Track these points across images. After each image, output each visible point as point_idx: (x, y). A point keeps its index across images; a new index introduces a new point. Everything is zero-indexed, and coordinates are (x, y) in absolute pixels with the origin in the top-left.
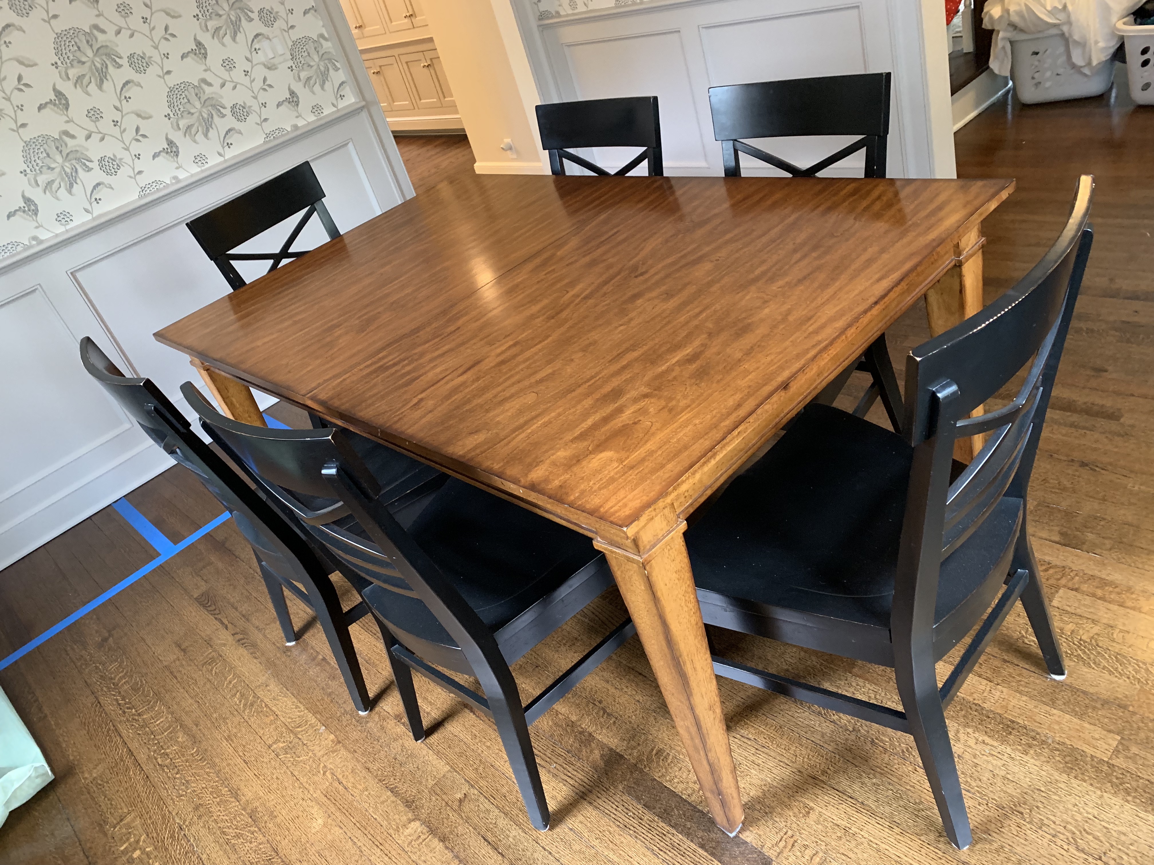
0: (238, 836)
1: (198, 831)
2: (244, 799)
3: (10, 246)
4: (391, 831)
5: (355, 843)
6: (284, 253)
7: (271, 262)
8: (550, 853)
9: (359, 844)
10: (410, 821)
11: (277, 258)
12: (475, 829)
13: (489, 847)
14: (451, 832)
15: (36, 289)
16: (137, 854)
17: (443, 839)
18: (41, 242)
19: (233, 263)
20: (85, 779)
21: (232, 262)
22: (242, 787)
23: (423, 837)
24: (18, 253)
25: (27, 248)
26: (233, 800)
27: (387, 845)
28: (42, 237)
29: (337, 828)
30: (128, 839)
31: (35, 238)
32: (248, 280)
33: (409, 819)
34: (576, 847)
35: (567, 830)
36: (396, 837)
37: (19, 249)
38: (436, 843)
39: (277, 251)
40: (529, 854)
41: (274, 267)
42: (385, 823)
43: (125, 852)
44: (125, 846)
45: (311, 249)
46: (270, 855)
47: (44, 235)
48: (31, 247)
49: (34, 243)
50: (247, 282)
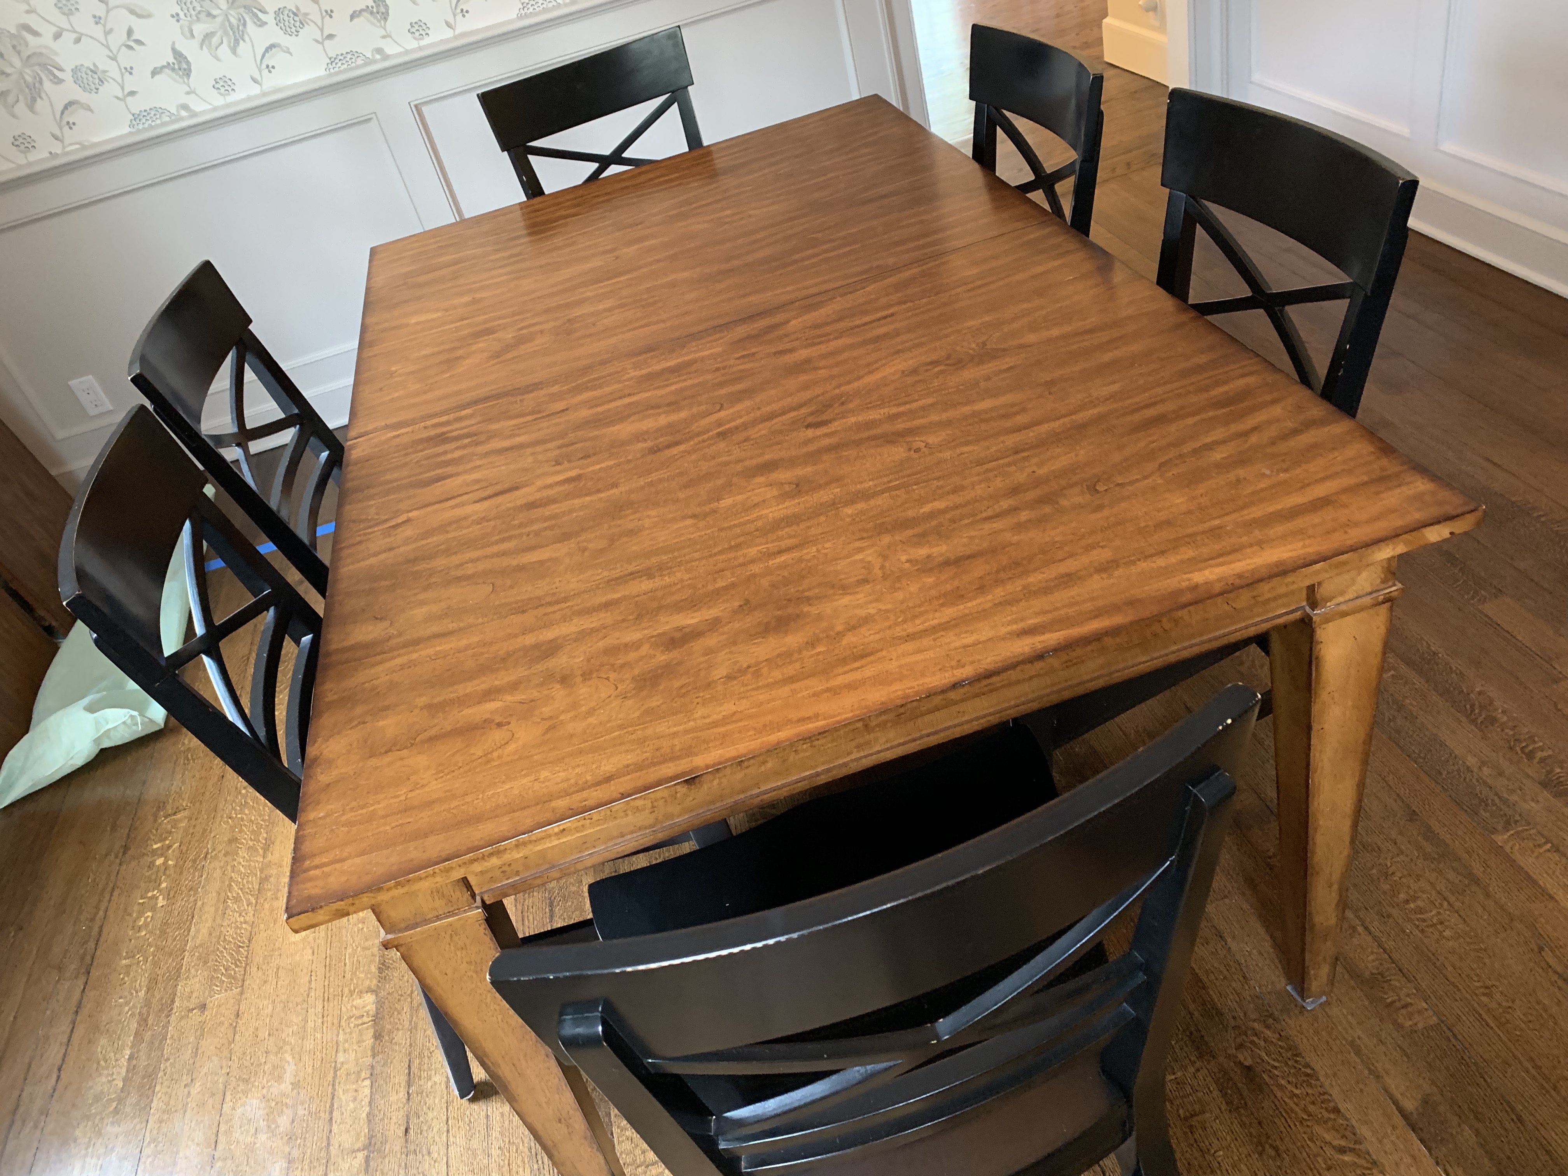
0: (237, 899)
1: (215, 869)
2: (269, 857)
3: (349, 56)
4: (346, 991)
5: (310, 981)
6: (617, 157)
7: (595, 166)
8: (448, 1131)
9: (313, 985)
10: (370, 990)
11: (604, 162)
12: (411, 1045)
13: (406, 1078)
14: (390, 1032)
15: (370, 119)
16: (160, 861)
17: (378, 1036)
18: (386, 57)
19: (533, 159)
20: (183, 744)
21: (530, 157)
22: (277, 843)
23: (365, 1019)
24: (358, 67)
25: (369, 62)
26: (261, 852)
27: (331, 1005)
28: (389, 51)
29: (310, 951)
30: (166, 839)
31: (379, 51)
32: (549, 186)
33: (369, 987)
34: (475, 1144)
35: (483, 1114)
36: (345, 999)
37: (360, 62)
38: (369, 1036)
39: (607, 151)
40: (431, 1115)
41: (594, 177)
42: (348, 976)
43: (154, 852)
44: (159, 845)
45: (659, 158)
46: (243, 942)
47: (391, 49)
48: (374, 62)
49: (378, 57)
50: (547, 191)
